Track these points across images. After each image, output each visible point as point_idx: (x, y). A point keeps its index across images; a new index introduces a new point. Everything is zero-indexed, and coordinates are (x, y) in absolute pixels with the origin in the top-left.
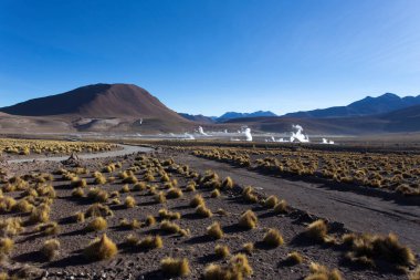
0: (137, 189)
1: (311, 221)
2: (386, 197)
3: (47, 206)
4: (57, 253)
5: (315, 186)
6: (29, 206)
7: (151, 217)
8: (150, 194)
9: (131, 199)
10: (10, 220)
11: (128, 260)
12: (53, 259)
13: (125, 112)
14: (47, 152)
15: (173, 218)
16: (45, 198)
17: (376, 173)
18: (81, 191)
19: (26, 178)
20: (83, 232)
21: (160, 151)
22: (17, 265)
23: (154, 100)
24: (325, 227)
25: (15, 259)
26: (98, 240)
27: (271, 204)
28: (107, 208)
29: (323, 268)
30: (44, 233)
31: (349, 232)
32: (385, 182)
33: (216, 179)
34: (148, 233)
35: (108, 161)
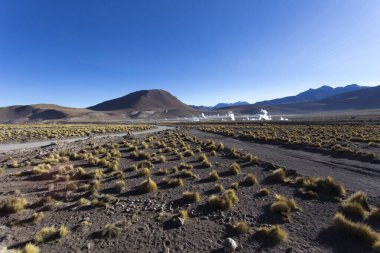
0: (166, 151)
1: (274, 169)
2: (325, 153)
3: (116, 162)
4: (123, 188)
5: (276, 147)
6: (107, 162)
7: (176, 168)
8: (175, 154)
9: (163, 157)
10: (97, 170)
11: (163, 193)
12: (122, 192)
13: (158, 106)
14: (115, 131)
15: (188, 168)
16: (116, 158)
17: (317, 138)
18: (135, 153)
19: (104, 146)
20: (137, 176)
21: (179, 128)
22: (103, 195)
23: (174, 98)
24: (284, 173)
25: (101, 192)
26: (145, 181)
27: (248, 159)
28: (150, 162)
29: (283, 198)
30: (116, 177)
31: (300, 176)
32: (323, 144)
33: (214, 144)
34: (174, 177)
35: (149, 136)
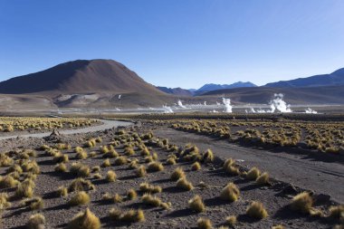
0: (118, 163)
1: (295, 193)
3: (31, 181)
4: (42, 227)
5: (299, 157)
6: (14, 182)
7: (132, 191)
8: (131, 168)
9: (112, 173)
13: (105, 88)
14: (30, 129)
15: (154, 192)
16: (30, 174)
18: (64, 166)
19: (10, 154)
20: (67, 206)
21: (139, 125)
23: (133, 75)
24: (310, 199)
26: (81, 214)
27: (253, 176)
28: (89, 182)
30: (29, 207)
33: (197, 152)
34: (130, 207)
35: (89, 136)
